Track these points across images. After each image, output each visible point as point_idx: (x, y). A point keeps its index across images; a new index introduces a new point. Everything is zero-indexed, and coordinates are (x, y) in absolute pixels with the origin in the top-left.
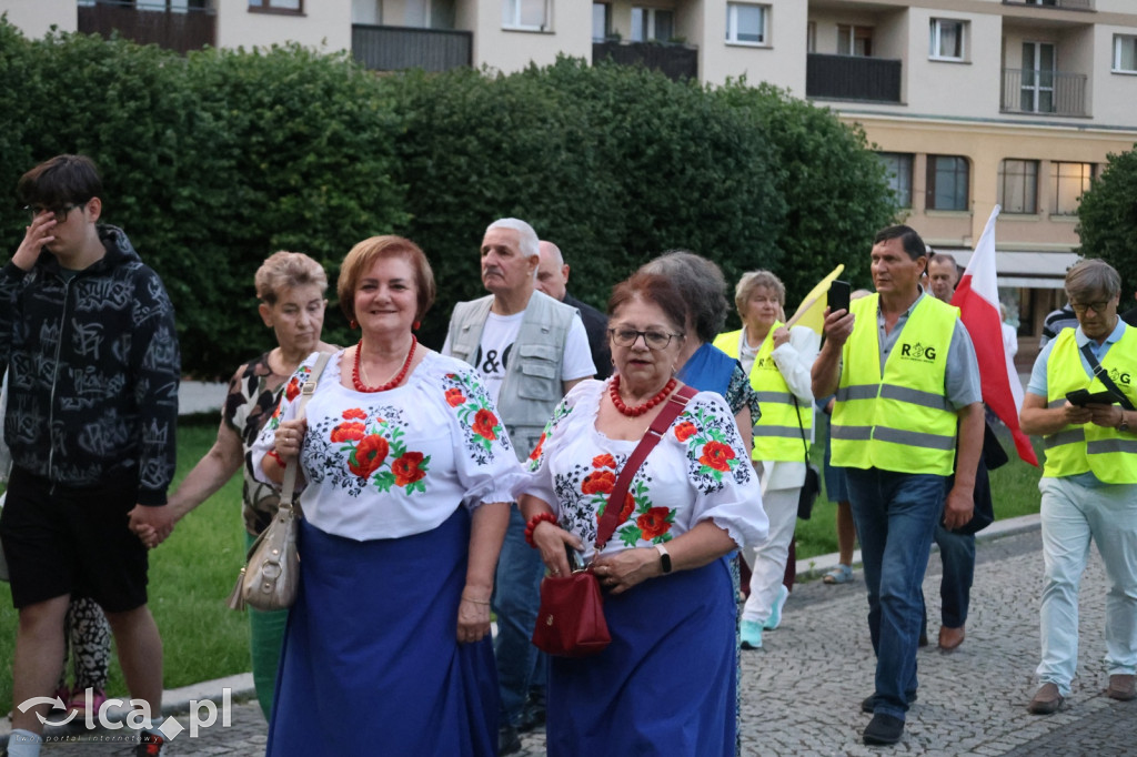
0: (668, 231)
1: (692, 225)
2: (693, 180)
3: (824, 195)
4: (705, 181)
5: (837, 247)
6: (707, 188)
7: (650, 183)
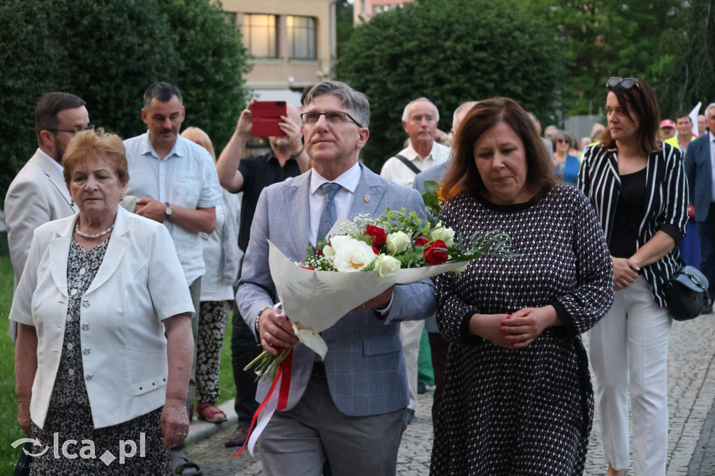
0: (102, 86)
1: (118, 81)
2: (119, 44)
3: (203, 54)
4: (128, 45)
5: (214, 95)
6: (130, 50)
7: (85, 47)
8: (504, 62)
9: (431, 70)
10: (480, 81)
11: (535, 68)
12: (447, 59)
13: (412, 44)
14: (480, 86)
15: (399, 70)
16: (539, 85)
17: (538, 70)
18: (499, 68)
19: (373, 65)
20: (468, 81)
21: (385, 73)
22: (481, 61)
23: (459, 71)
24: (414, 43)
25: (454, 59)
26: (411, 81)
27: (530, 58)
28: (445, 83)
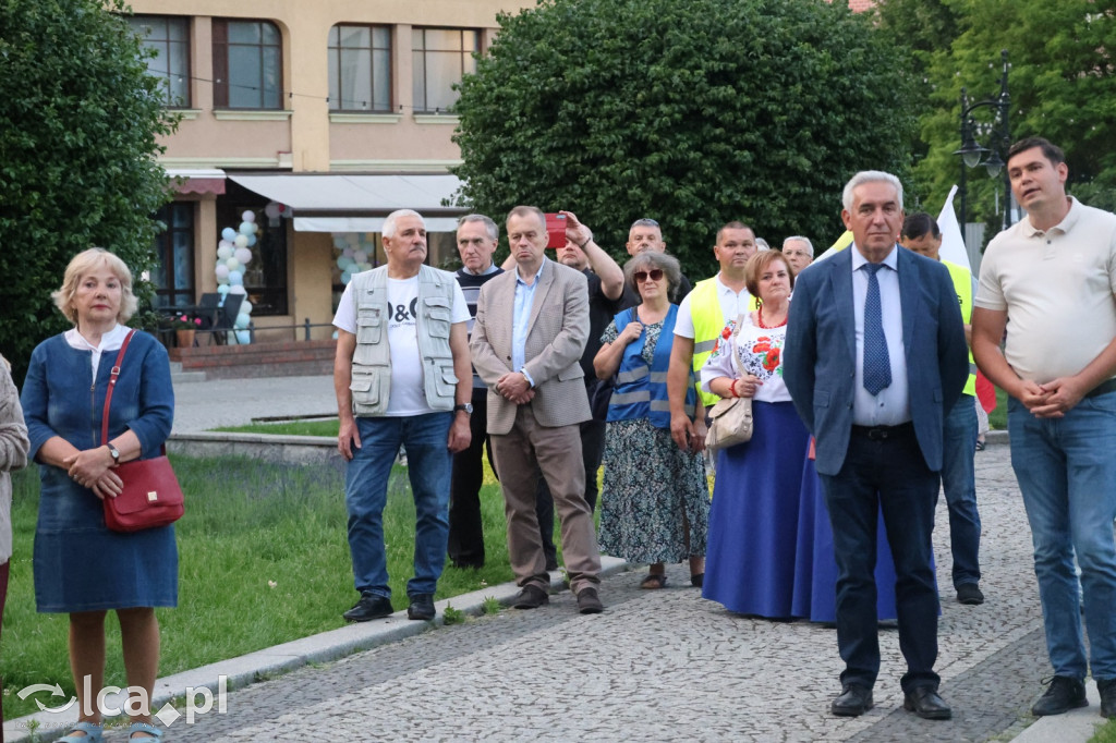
8: (772, 107)
9: (620, 125)
10: (723, 146)
11: (840, 119)
12: (653, 101)
13: (574, 74)
14: (722, 155)
15: (558, 126)
16: (851, 153)
17: (850, 121)
18: (764, 118)
19: (507, 116)
20: (696, 148)
21: (529, 133)
22: (725, 105)
23: (678, 126)
24: (588, 69)
25: (668, 101)
26: (583, 149)
27: (830, 98)
28: (649, 152)
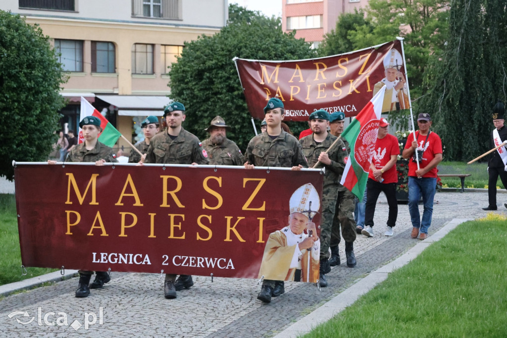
9: (225, 81)
13: (209, 63)
15: (203, 81)
19: (186, 77)
21: (194, 83)
24: (214, 62)
26: (212, 89)
28: (234, 91)
